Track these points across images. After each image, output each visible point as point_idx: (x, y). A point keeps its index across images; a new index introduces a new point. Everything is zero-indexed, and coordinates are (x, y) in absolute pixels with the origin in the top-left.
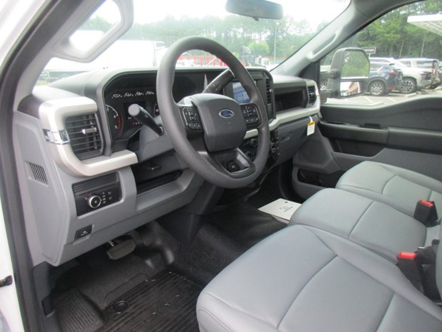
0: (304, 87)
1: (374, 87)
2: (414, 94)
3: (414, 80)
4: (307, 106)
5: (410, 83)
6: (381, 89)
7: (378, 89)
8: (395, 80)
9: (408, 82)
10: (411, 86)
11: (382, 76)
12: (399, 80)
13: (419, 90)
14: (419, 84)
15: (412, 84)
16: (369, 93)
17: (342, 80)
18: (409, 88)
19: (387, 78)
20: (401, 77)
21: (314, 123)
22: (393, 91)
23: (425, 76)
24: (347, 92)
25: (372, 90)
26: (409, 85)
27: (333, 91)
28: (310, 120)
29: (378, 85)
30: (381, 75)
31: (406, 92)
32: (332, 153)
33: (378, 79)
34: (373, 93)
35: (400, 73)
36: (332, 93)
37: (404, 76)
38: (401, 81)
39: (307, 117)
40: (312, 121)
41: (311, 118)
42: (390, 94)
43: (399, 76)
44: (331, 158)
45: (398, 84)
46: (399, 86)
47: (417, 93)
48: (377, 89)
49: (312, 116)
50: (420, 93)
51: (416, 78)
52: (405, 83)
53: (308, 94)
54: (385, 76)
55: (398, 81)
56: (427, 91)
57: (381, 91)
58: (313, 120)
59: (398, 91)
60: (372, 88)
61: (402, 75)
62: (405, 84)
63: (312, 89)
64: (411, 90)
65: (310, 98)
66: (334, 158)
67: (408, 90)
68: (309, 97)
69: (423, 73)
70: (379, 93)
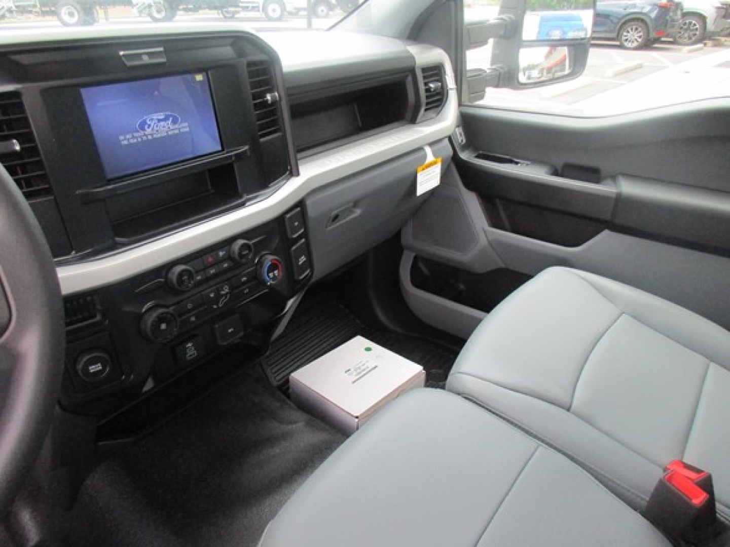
0: (412, 71)
1: (628, 32)
2: (700, 45)
3: (702, 18)
4: (418, 120)
5: (695, 25)
6: (640, 37)
7: (636, 35)
8: (668, 17)
9: (690, 23)
10: (697, 29)
11: (645, 11)
12: (676, 18)
13: (710, 39)
14: (710, 26)
15: (698, 26)
16: (618, 43)
17: (526, 43)
18: (691, 33)
19: (653, 15)
20: (679, 13)
21: (440, 160)
22: (663, 39)
23: (723, 12)
24: (541, 67)
25: (624, 38)
26: (691, 28)
27: (502, 71)
28: (425, 157)
29: (636, 29)
30: (643, 8)
31: (685, 40)
32: (484, 230)
33: (638, 16)
34: (626, 44)
35: (678, 6)
36: (500, 74)
37: (685, 11)
38: (678, 20)
39: (420, 149)
40: (430, 158)
41: (428, 150)
42: (656, 45)
43: (675, 11)
44: (483, 241)
45: (673, 26)
46: (675, 30)
47: (705, 44)
48: (633, 36)
49: (432, 144)
50: (710, 43)
51: (705, 14)
52: (685, 24)
53: (422, 88)
54: (651, 11)
55: (673, 20)
56: (723, 39)
57: (640, 40)
58: (435, 155)
59: (671, 40)
60: (625, 34)
61: (682, 10)
62: (686, 27)
63: (435, 72)
64: (694, 39)
65: (427, 97)
66: (489, 242)
67: (690, 38)
68: (423, 94)
69: (719, 5)
70: (635, 44)
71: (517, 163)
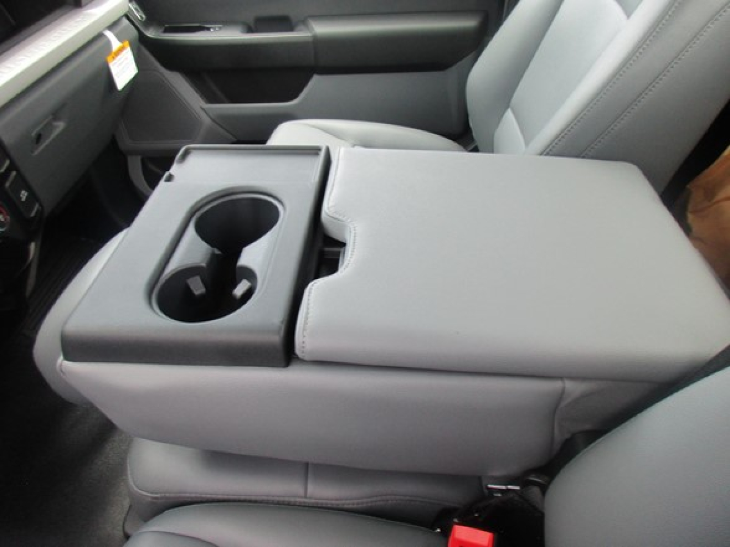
4: (83, 1)
21: (127, 43)
28: (109, 43)
32: (203, 109)
39: (100, 36)
40: (116, 44)
41: (110, 36)
44: (206, 120)
49: (111, 27)
58: (120, 38)
66: (214, 121)
71: (208, 29)
